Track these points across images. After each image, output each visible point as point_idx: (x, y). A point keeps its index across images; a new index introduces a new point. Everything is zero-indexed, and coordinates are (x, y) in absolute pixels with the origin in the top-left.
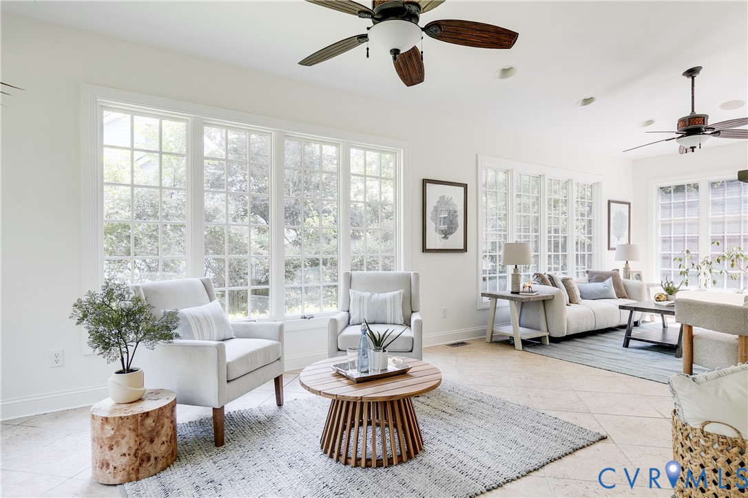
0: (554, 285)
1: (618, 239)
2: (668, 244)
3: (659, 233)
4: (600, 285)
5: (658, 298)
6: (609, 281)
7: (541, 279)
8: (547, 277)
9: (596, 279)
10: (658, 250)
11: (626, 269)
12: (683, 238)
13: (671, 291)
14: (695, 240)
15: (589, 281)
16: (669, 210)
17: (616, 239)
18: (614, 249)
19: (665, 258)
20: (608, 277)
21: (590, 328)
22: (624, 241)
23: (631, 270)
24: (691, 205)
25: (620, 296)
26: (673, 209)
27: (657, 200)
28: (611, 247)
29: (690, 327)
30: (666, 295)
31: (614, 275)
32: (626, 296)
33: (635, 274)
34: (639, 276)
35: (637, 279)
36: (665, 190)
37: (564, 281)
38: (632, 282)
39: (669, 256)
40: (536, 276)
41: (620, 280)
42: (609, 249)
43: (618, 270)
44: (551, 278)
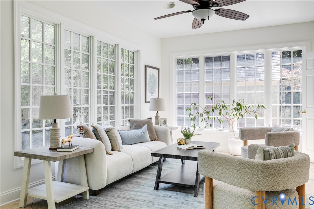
0: (98, 137)
1: (152, 94)
2: (182, 99)
3: (176, 91)
4: (138, 132)
5: (179, 142)
6: (145, 128)
7: (84, 132)
8: (91, 129)
9: (135, 126)
10: (176, 103)
11: (157, 117)
12: (190, 95)
13: (188, 136)
14: (197, 96)
15: (131, 128)
16: (182, 75)
17: (151, 95)
18: (149, 102)
19: (180, 108)
20: (144, 125)
21: (129, 172)
22: (155, 96)
23: (160, 118)
24: (195, 72)
25: (153, 139)
26: (184, 75)
27: (175, 68)
28: (147, 100)
29: (211, 180)
30: (185, 140)
31: (148, 122)
32: (157, 139)
33: (162, 121)
34: (165, 123)
35: (164, 124)
36: (180, 62)
37: (108, 132)
38: (161, 127)
39: (182, 107)
40: (79, 129)
41: (152, 126)
42: (145, 102)
43: (151, 118)
44: (95, 130)
